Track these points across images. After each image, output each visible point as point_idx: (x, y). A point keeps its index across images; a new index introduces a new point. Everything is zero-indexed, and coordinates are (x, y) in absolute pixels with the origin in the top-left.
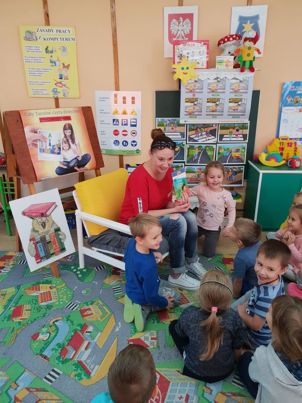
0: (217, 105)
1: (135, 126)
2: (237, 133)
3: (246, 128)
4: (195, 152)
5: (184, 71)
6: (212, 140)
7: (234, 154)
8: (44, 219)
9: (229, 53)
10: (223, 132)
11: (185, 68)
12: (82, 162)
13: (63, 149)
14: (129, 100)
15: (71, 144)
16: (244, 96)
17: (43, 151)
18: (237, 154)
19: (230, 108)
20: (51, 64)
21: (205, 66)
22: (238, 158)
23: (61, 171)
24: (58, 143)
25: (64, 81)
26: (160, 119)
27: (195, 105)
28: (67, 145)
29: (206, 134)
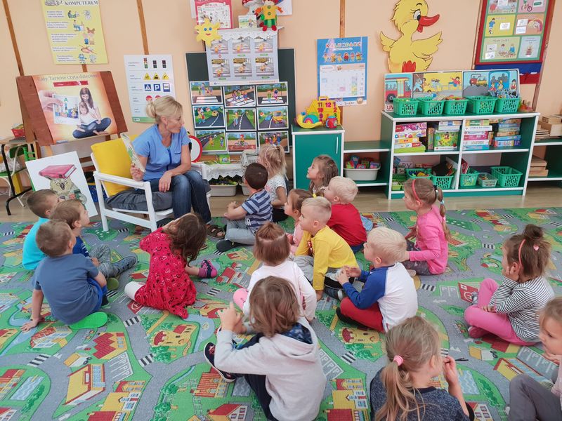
0: (244, 65)
1: (168, 91)
2: (276, 95)
3: (285, 90)
4: (235, 117)
5: (208, 32)
6: (251, 103)
7: (275, 118)
8: (62, 180)
9: (253, 12)
10: (262, 94)
11: (208, 29)
12: (101, 126)
13: (81, 113)
14: (159, 64)
15: (89, 108)
16: (270, 55)
17: (58, 114)
18: (279, 118)
19: (257, 68)
20: (75, 29)
21: (229, 26)
22: (280, 122)
23: (79, 135)
24: (75, 107)
25: (90, 47)
26: (193, 83)
27: (222, 66)
28: (85, 109)
29: (244, 97)
